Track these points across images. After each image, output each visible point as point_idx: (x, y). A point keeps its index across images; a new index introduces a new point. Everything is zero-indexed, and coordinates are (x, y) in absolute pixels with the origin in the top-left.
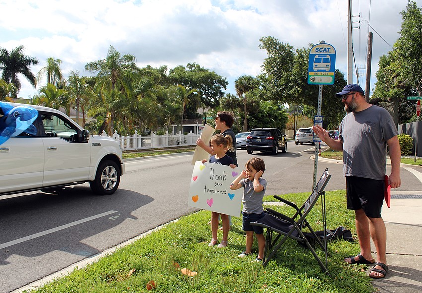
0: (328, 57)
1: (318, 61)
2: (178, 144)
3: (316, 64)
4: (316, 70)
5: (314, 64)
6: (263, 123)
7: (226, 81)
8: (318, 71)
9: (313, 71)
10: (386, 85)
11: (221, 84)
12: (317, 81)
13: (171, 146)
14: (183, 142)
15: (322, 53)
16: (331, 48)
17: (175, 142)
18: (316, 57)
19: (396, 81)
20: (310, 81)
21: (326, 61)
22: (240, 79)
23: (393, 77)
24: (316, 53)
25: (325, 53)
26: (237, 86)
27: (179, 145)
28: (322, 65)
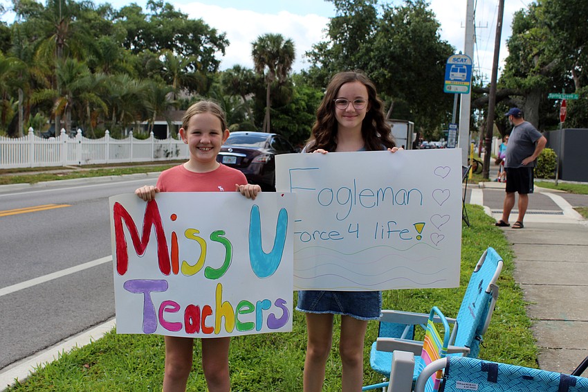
0: (465, 67)
1: (455, 70)
2: (167, 156)
3: (453, 73)
4: (452, 79)
5: (451, 73)
6: (298, 123)
7: (226, 39)
8: (455, 80)
9: (450, 80)
10: (522, 63)
11: (215, 44)
12: (453, 90)
13: (156, 160)
14: (174, 153)
15: (459, 63)
16: (468, 59)
17: (162, 153)
18: (453, 66)
19: (537, 62)
20: (447, 90)
21: (463, 71)
22: (261, 40)
23: (533, 56)
24: (453, 63)
25: (462, 63)
26: (254, 53)
27: (168, 159)
28: (458, 75)
